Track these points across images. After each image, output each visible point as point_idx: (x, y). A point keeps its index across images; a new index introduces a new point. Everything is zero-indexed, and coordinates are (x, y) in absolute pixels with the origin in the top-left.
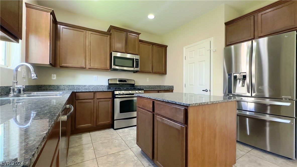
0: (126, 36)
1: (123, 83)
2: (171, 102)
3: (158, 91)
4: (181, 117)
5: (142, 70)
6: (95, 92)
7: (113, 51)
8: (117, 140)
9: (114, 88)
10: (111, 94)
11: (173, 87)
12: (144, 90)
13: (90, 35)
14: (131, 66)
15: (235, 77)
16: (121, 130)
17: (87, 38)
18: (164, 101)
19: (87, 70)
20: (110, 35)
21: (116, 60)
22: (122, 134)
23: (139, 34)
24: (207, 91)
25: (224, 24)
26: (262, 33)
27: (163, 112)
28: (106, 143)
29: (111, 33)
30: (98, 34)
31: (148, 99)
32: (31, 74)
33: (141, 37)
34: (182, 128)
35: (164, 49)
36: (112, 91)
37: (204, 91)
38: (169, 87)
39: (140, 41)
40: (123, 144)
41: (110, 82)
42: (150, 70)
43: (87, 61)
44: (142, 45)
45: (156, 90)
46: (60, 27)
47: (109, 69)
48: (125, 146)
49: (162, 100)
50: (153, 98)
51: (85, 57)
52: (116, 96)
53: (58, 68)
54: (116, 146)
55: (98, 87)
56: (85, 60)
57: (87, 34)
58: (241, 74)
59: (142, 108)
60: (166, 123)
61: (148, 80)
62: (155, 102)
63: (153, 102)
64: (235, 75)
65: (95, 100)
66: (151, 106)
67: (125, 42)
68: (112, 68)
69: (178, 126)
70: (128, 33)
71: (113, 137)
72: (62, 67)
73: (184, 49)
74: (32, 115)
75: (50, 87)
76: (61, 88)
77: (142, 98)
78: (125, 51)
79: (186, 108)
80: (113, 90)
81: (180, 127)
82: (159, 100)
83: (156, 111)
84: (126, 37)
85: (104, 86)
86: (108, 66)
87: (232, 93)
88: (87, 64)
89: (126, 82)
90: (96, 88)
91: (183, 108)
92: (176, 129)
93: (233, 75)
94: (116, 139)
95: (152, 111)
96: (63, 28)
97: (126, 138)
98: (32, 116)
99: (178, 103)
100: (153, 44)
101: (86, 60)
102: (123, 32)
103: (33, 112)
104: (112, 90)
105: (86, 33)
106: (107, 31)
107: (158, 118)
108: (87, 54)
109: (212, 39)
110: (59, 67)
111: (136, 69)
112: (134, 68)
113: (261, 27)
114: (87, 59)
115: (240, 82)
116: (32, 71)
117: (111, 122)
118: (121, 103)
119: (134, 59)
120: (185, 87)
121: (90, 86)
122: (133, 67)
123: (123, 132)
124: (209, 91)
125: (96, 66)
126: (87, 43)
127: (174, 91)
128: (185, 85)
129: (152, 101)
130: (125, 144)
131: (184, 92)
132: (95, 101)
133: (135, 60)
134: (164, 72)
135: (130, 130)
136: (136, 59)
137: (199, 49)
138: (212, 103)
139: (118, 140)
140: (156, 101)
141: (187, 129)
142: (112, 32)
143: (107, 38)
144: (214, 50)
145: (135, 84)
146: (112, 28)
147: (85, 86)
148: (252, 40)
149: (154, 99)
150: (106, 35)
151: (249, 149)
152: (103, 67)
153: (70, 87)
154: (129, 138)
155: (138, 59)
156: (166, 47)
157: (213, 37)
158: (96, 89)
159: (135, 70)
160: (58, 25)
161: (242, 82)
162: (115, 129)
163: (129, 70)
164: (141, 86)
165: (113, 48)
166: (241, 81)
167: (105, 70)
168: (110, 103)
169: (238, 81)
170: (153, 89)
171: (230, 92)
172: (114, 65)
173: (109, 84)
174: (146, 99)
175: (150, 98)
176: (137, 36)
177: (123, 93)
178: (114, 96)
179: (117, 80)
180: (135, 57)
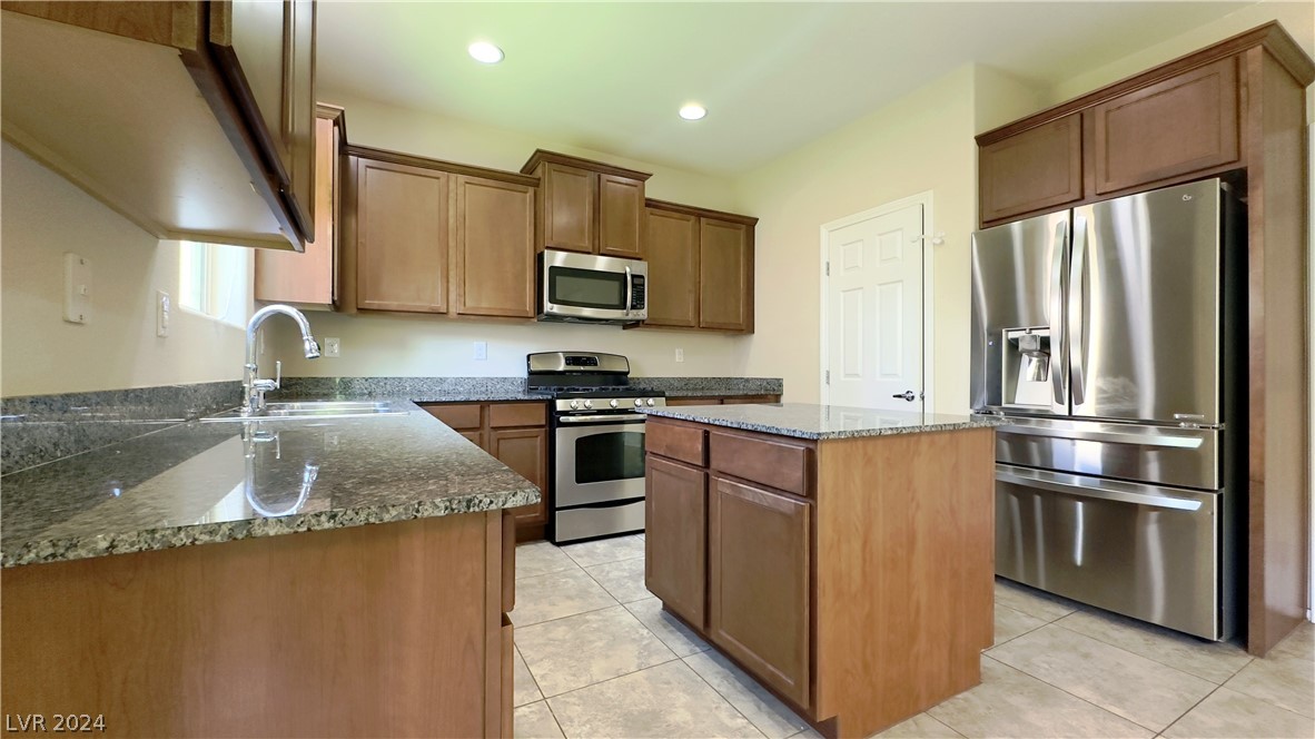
0: (597, 189)
1: (582, 368)
2: (764, 430)
3: (722, 400)
4: (795, 476)
5: (654, 319)
6: (484, 405)
7: (548, 248)
8: (570, 580)
9: (553, 388)
10: (542, 409)
11: (781, 385)
12: (667, 394)
13: (461, 190)
14: (616, 302)
15: (1014, 344)
16: (580, 546)
17: (451, 202)
18: (744, 427)
19: (453, 320)
20: (536, 184)
21: (559, 279)
22: (586, 559)
23: (642, 177)
24: (913, 397)
25: (973, 143)
26: (1107, 179)
27: (737, 467)
28: (533, 586)
29: (539, 179)
30: (491, 182)
31: (687, 424)
32: (303, 342)
33: (653, 191)
34: (799, 510)
35: (742, 234)
36: (547, 400)
37: (900, 396)
38: (765, 384)
39: (650, 203)
40: (593, 590)
41: (536, 367)
42: (690, 317)
43: (452, 288)
44: (656, 221)
45: (713, 398)
46: (358, 163)
47: (531, 314)
48: (601, 597)
49: (735, 426)
50: (706, 421)
51: (445, 273)
52: (562, 419)
53: (351, 315)
54: (569, 598)
55: (489, 384)
56: (445, 285)
57: (452, 185)
58: (1034, 332)
59: (664, 457)
60: (749, 498)
61: (679, 357)
62: (714, 432)
63: (707, 435)
64: (1012, 335)
65: (486, 432)
66: (700, 447)
67: (592, 211)
68: (545, 311)
69: (788, 502)
70: (604, 177)
71: (555, 571)
72: (363, 311)
73: (824, 231)
74: (307, 476)
75: (317, 386)
76: (357, 387)
77: (667, 421)
78: (593, 249)
79: (811, 446)
80: (550, 397)
81: (793, 507)
82: (726, 427)
83: (714, 464)
84: (594, 191)
85: (512, 381)
86: (529, 306)
87: (1004, 405)
88: (452, 297)
89: (596, 364)
90: (483, 389)
91: (801, 448)
92: (782, 514)
93: (1007, 335)
94: (566, 576)
95: (700, 464)
96: (367, 167)
97: (603, 571)
98: (306, 479)
99: (785, 433)
100: (699, 214)
101: (448, 282)
102: (584, 172)
103: (309, 468)
104: (545, 397)
105: (448, 181)
106: (521, 172)
107: (722, 486)
108: (452, 260)
109: (928, 198)
110: (355, 310)
111: (633, 315)
112: (625, 308)
113: (1107, 158)
114: (451, 280)
115: (1030, 361)
116: (304, 331)
117: (542, 518)
118: (582, 444)
119: (625, 274)
120: (828, 383)
121: (458, 381)
122: (623, 306)
123: (590, 554)
124: (917, 398)
125: (485, 305)
126: (451, 221)
127: (784, 399)
128: (828, 377)
129: (700, 431)
130: (602, 590)
131: (824, 402)
132: (486, 438)
133: (629, 278)
134: (742, 326)
135: (614, 546)
136: (633, 276)
137: (880, 235)
138: (895, 432)
139: (575, 578)
140: (714, 428)
141: (813, 510)
142: (544, 173)
143: (524, 200)
144: (938, 241)
145: (628, 373)
146: (541, 157)
147: (442, 380)
148: (1071, 205)
149: (709, 424)
150: (520, 187)
151: (1063, 611)
152: (509, 306)
153: (388, 386)
154: (615, 574)
155: (642, 277)
156: (750, 224)
157: (932, 191)
158: (482, 393)
159: (630, 317)
160: (351, 157)
161: (1039, 361)
162: (559, 544)
163: (607, 320)
164: (650, 380)
165: (548, 234)
166: (1035, 360)
167: (518, 318)
168: (539, 443)
169: (1025, 358)
170: (699, 394)
171: (995, 399)
172: (553, 300)
173: (531, 373)
174: (679, 423)
175: (694, 421)
176: (636, 186)
177: (589, 408)
178: (553, 420)
179: (559, 357)
180: (629, 268)
